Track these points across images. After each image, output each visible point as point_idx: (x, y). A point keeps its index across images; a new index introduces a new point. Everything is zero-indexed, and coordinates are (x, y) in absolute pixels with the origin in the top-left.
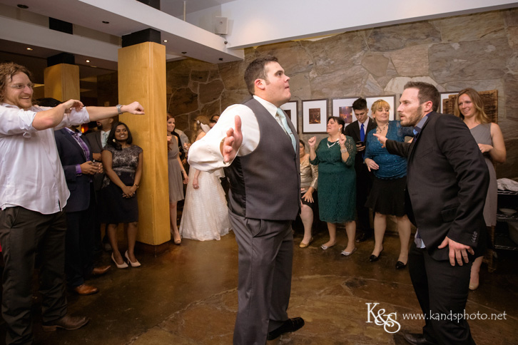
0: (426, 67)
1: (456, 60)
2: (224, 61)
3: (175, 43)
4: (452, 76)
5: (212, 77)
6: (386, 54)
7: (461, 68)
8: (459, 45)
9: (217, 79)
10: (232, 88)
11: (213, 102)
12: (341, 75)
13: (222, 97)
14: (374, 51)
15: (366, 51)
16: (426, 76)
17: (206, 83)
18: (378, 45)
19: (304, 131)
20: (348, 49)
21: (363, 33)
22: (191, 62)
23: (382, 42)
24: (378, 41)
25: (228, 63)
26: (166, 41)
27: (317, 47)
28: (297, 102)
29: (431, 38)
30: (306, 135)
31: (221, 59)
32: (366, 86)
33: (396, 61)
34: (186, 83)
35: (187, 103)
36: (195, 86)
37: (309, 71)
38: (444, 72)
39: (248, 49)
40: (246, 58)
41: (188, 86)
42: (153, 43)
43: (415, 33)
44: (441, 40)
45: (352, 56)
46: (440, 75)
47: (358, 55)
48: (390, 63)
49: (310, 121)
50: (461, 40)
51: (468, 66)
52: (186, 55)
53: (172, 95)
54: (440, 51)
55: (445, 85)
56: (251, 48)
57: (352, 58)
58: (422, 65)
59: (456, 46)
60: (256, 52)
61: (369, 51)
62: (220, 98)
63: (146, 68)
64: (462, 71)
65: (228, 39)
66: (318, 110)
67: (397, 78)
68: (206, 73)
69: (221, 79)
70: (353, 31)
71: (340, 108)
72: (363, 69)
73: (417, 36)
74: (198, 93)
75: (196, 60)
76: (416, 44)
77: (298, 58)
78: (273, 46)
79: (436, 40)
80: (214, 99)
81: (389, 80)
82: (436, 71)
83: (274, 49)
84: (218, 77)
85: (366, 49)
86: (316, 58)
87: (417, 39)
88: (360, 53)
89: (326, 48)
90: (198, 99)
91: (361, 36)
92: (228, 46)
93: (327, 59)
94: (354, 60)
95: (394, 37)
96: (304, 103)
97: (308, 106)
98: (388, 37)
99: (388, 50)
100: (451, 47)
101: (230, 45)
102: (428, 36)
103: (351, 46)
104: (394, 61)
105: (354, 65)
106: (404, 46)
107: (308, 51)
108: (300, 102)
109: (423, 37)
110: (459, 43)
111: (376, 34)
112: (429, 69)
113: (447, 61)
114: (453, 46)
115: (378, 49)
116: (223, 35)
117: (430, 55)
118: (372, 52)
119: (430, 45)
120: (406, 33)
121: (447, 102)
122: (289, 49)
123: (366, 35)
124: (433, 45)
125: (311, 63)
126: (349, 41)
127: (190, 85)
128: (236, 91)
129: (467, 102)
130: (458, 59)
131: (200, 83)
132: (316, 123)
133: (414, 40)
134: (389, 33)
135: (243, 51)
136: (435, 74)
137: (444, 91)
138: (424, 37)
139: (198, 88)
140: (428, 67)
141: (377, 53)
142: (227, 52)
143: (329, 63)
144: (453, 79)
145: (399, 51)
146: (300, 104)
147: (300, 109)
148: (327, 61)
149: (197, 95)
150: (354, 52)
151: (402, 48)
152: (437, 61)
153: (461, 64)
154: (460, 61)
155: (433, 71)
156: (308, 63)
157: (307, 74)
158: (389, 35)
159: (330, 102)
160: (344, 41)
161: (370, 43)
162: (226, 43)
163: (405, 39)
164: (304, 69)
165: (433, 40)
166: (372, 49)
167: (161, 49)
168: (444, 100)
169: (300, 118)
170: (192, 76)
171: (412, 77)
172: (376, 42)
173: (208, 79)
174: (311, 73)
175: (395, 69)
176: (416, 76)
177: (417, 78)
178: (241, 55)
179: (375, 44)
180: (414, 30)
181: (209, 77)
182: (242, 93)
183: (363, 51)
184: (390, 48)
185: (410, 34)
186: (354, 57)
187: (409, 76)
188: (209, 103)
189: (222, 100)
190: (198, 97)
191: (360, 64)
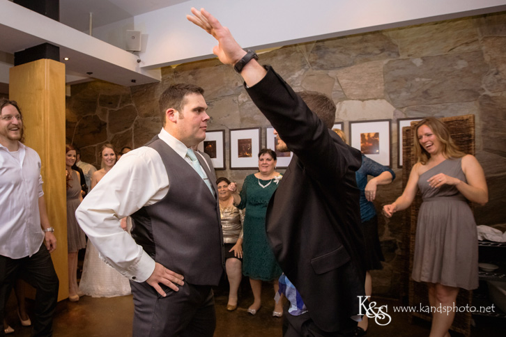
0: (381, 87)
1: (417, 80)
2: (138, 83)
3: (77, 61)
4: (413, 99)
5: (124, 102)
6: (332, 73)
7: (425, 89)
8: (421, 61)
9: (129, 104)
10: (147, 115)
11: (124, 131)
13: (136, 125)
14: (317, 69)
15: (307, 70)
16: (381, 99)
17: (116, 110)
18: (321, 62)
19: (232, 166)
20: (285, 68)
21: (303, 47)
22: (99, 84)
23: (326, 58)
24: (321, 57)
25: (142, 86)
26: (66, 59)
28: (224, 131)
29: (386, 53)
30: (234, 171)
31: (134, 81)
33: (343, 81)
34: (92, 109)
35: (93, 133)
36: (104, 112)
37: (238, 95)
38: (404, 94)
39: (165, 68)
40: (163, 80)
41: (96, 114)
42: (49, 60)
43: (366, 47)
44: (399, 55)
45: (290, 76)
46: (398, 97)
47: (297, 75)
48: (336, 84)
49: (239, 154)
50: (424, 54)
51: (434, 86)
52: (91, 76)
53: (77, 124)
54: (398, 68)
55: (404, 109)
56: (169, 67)
57: (289, 79)
58: (376, 86)
59: (418, 62)
60: (175, 71)
61: (310, 70)
62: (132, 127)
63: (41, 89)
64: (426, 92)
65: (142, 57)
66: (249, 141)
67: (345, 102)
68: (117, 97)
69: (134, 105)
70: (291, 46)
73: (369, 50)
74: (107, 121)
75: (105, 82)
76: (368, 60)
77: (225, 79)
78: (195, 65)
79: (393, 55)
80: (126, 128)
82: (393, 93)
83: (197, 68)
84: (131, 102)
85: (307, 67)
87: (369, 54)
88: (300, 72)
90: (107, 128)
91: (300, 52)
92: (141, 65)
94: (292, 81)
95: (341, 52)
96: (232, 132)
97: (236, 136)
98: (334, 53)
99: (333, 68)
100: (412, 64)
101: (144, 63)
102: (382, 50)
103: (288, 64)
104: (341, 81)
106: (354, 63)
108: (227, 131)
109: (377, 51)
110: (422, 58)
111: (318, 48)
112: (385, 91)
113: (406, 80)
114: (414, 61)
115: (322, 67)
116: (135, 52)
117: (385, 73)
118: (315, 71)
119: (385, 62)
120: (356, 47)
121: (407, 131)
122: (213, 68)
123: (307, 51)
124: (389, 62)
126: (286, 57)
127: (98, 112)
128: (152, 118)
129: (428, 135)
130: (421, 77)
131: (109, 109)
132: (246, 156)
133: (365, 56)
134: (334, 47)
135: (160, 71)
136: (392, 96)
137: (404, 117)
138: (379, 52)
139: (108, 115)
140: (383, 88)
141: (320, 71)
142: (140, 72)
144: (414, 102)
145: (348, 69)
146: (227, 134)
147: (227, 140)
149: (105, 124)
150: (292, 71)
151: (351, 65)
152: (394, 81)
153: (424, 84)
154: (423, 80)
155: (389, 93)
156: (237, 84)
157: (235, 98)
158: (334, 50)
159: (263, 131)
160: (280, 58)
161: (312, 59)
162: (139, 61)
163: (353, 54)
164: (232, 92)
165: (389, 55)
166: (315, 67)
167: (60, 67)
168: (404, 128)
169: (227, 151)
170: (101, 101)
171: (363, 100)
172: (319, 58)
173: (119, 105)
174: (240, 96)
175: (343, 91)
176: (368, 100)
177: (370, 101)
178: (157, 76)
179: (318, 61)
180: (366, 44)
181: (120, 102)
182: (158, 122)
183: (303, 70)
184: (336, 66)
185: (360, 49)
186: (293, 76)
187: (360, 100)
188: (119, 133)
189: (135, 129)
190: (107, 125)
191: (299, 85)
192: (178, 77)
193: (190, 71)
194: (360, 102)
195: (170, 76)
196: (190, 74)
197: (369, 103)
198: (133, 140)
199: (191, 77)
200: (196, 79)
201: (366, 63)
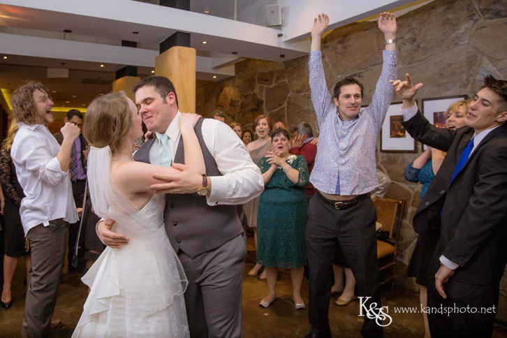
5: (278, 79)
9: (282, 81)
10: (299, 92)
11: (278, 109)
12: (436, 63)
13: (288, 102)
14: (491, 18)
15: (477, 21)
17: (271, 87)
18: (498, 7)
19: (384, 148)
20: (446, 22)
22: (257, 62)
25: (293, 61)
30: (385, 154)
31: (283, 56)
34: (252, 87)
35: (253, 111)
36: (261, 90)
41: (254, 92)
45: (453, 32)
47: (462, 30)
49: (391, 134)
53: (240, 103)
57: (454, 35)
61: (481, 20)
62: (285, 104)
68: (272, 74)
69: (287, 81)
71: (435, 114)
72: (471, 49)
74: (264, 99)
80: (280, 105)
83: (345, 36)
84: (284, 78)
85: (476, 17)
88: (466, 25)
90: (264, 106)
92: (284, 39)
93: (414, 41)
94: (457, 37)
101: (286, 37)
105: (456, 44)
115: (497, 14)
122: (363, 33)
127: (256, 90)
128: (302, 94)
131: (266, 86)
132: (399, 136)
139: (264, 93)
141: (497, 20)
142: (282, 46)
143: (418, 46)
148: (415, 43)
149: (262, 102)
150: (456, 25)
162: (279, 36)
166: (487, 16)
170: (258, 78)
173: (274, 82)
179: (492, 6)
181: (275, 79)
182: (308, 98)
183: (471, 22)
186: (457, 32)
188: (274, 110)
189: (287, 107)
190: (264, 103)
191: (466, 42)
192: (328, 46)
193: (339, 40)
196: (339, 42)
198: (286, 118)
199: (339, 46)
200: (345, 48)
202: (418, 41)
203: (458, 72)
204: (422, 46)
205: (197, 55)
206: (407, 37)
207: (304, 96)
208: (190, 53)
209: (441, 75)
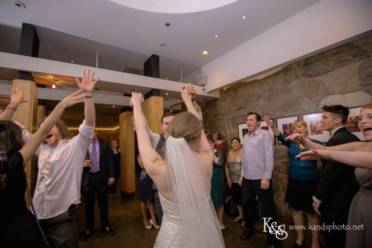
2: (207, 100)
6: (317, 79)
12: (282, 100)
13: (209, 122)
14: (307, 78)
15: (300, 79)
16: (358, 91)
18: (309, 73)
20: (285, 80)
21: (296, 66)
23: (312, 70)
24: (309, 70)
26: (167, 94)
27: (263, 83)
29: (359, 58)
31: (205, 99)
32: (302, 106)
33: (326, 83)
37: (259, 100)
43: (341, 57)
44: (370, 57)
45: (289, 85)
47: (293, 83)
48: (321, 85)
54: (370, 67)
56: (222, 89)
57: (289, 87)
58: (353, 82)
60: (226, 92)
61: (302, 79)
65: (206, 87)
67: (329, 96)
71: (283, 125)
72: (298, 93)
73: (344, 58)
76: (344, 65)
77: (251, 92)
79: (365, 58)
81: (322, 99)
82: (367, 85)
83: (236, 88)
85: (299, 78)
86: (263, 90)
87: (345, 61)
88: (295, 82)
89: (270, 82)
91: (294, 69)
92: (206, 91)
93: (270, 90)
94: (291, 88)
95: (322, 64)
98: (317, 65)
99: (319, 75)
101: (207, 90)
102: (355, 57)
103: (287, 78)
104: (324, 83)
105: (291, 91)
106: (333, 70)
107: (257, 86)
109: (351, 58)
111: (306, 64)
112: (361, 84)
115: (310, 76)
116: (203, 85)
117: (359, 72)
118: (305, 79)
119: (359, 64)
120: (333, 58)
122: (245, 87)
123: (299, 67)
124: (362, 63)
125: (259, 94)
126: (285, 74)
133: (341, 63)
134: (317, 61)
135: (218, 92)
141: (310, 79)
142: (206, 95)
143: (272, 92)
145: (328, 74)
148: (271, 91)
150: (290, 82)
151: (331, 71)
152: (368, 76)
155: (364, 86)
156: (258, 95)
157: (258, 103)
158: (317, 63)
160: (281, 75)
161: (302, 72)
162: (204, 90)
163: (332, 64)
164: (256, 99)
165: (362, 58)
166: (305, 77)
171: (343, 94)
172: (308, 71)
174: (260, 101)
175: (327, 90)
176: (347, 93)
177: (349, 94)
178: (217, 95)
179: (307, 72)
180: (341, 55)
182: (219, 119)
183: (297, 80)
184: (320, 73)
185: (337, 59)
186: (291, 85)
187: (340, 94)
189: (209, 124)
191: (296, 90)
194: (341, 95)
195: (223, 94)
196: (233, 92)
197: (348, 96)
199: (233, 94)
200: (236, 94)
201: (342, 68)
202: (272, 90)
203: (293, 104)
204: (274, 92)
205: (164, 100)
206: (266, 88)
207: (217, 119)
208: (160, 100)
209: (285, 106)
